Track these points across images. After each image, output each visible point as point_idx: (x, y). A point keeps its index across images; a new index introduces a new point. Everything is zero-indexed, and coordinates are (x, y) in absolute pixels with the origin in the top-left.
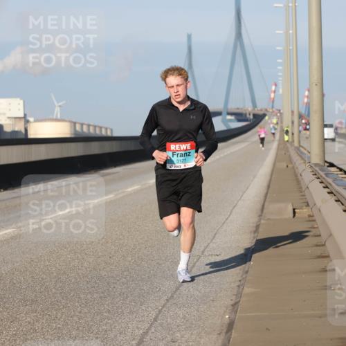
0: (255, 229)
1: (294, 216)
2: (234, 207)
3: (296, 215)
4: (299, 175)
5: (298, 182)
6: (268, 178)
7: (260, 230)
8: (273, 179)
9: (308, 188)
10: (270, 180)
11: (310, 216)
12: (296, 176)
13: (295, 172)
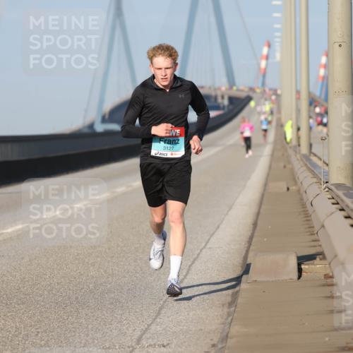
0: (229, 299)
1: (300, 277)
2: (195, 260)
3: (304, 274)
4: (308, 205)
5: (307, 216)
6: (254, 209)
7: (240, 300)
8: (262, 211)
9: (323, 226)
10: (258, 214)
11: (327, 276)
12: (304, 205)
13: (302, 199)
